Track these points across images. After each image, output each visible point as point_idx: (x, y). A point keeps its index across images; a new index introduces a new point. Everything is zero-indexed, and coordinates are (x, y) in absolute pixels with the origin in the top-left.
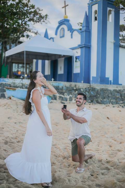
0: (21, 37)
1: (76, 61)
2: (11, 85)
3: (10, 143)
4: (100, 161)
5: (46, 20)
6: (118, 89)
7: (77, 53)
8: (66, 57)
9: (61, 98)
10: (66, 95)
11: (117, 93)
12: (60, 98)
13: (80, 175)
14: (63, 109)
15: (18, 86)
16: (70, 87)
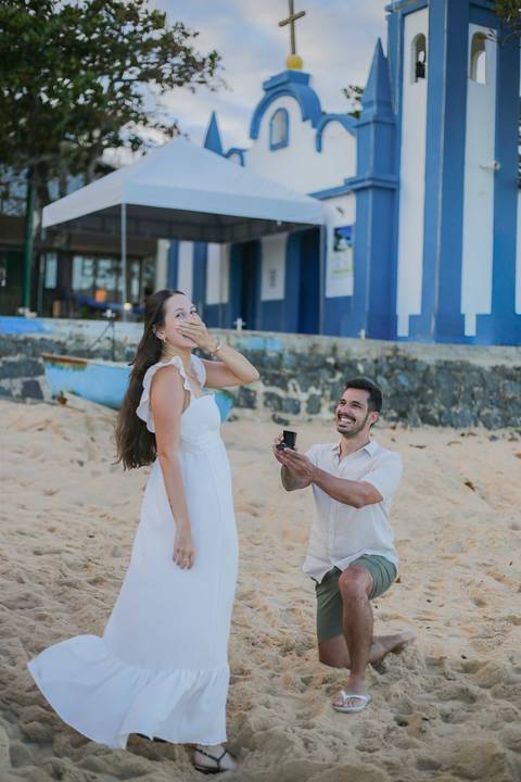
0: (108, 146)
1: (336, 249)
2: (65, 344)
3: (60, 588)
4: (437, 663)
5: (211, 74)
6: (510, 365)
7: (343, 213)
8: (295, 230)
9: (275, 402)
10: (295, 390)
11: (507, 382)
12: (269, 403)
13: (353, 721)
14: (279, 447)
15: (93, 349)
16: (310, 354)
